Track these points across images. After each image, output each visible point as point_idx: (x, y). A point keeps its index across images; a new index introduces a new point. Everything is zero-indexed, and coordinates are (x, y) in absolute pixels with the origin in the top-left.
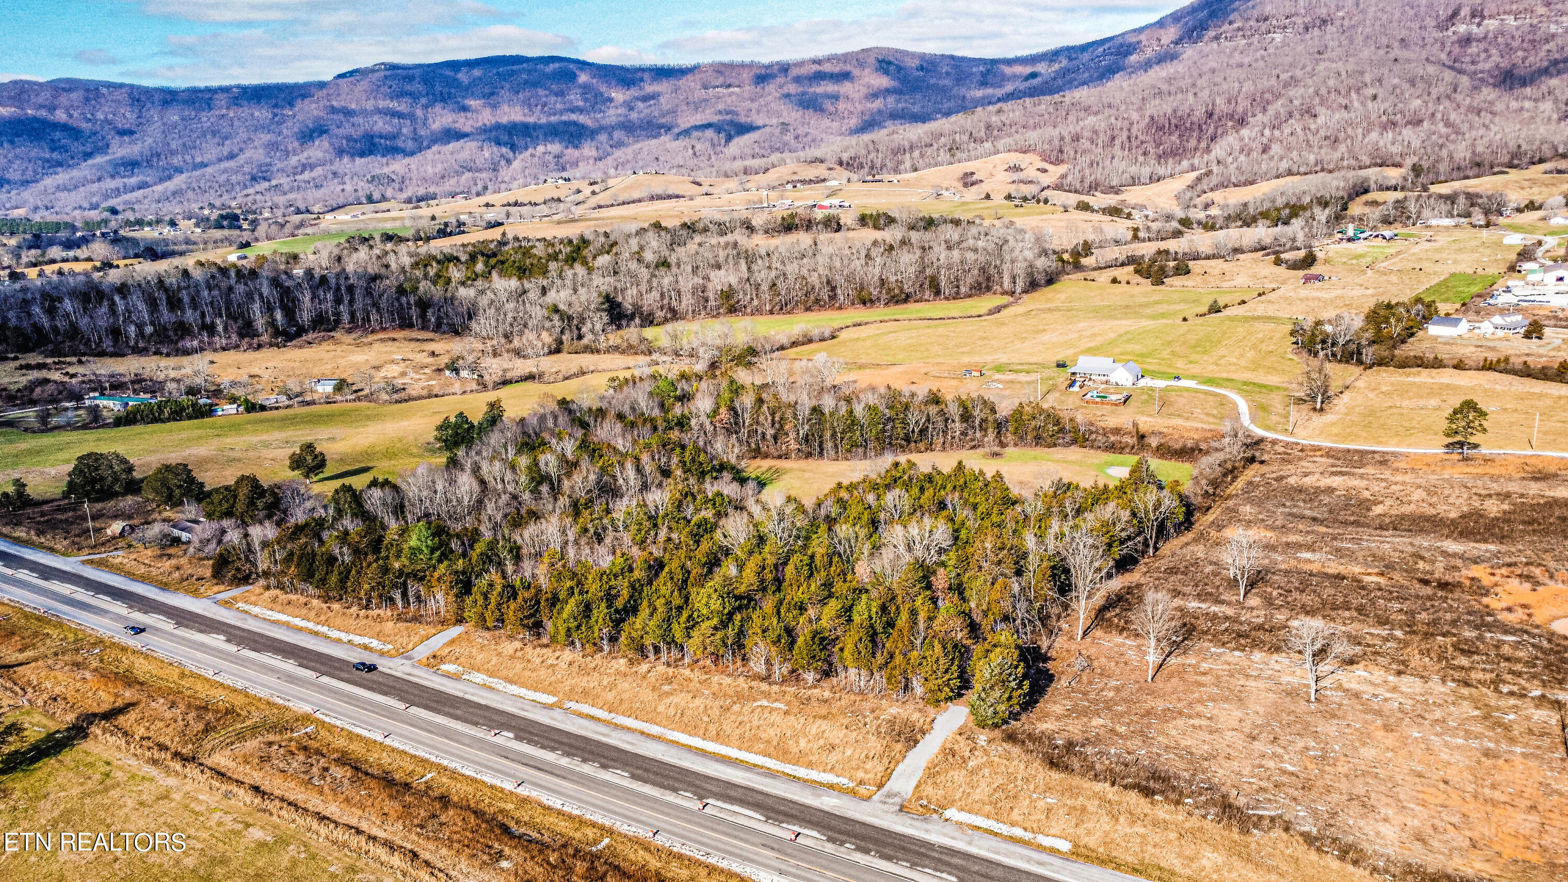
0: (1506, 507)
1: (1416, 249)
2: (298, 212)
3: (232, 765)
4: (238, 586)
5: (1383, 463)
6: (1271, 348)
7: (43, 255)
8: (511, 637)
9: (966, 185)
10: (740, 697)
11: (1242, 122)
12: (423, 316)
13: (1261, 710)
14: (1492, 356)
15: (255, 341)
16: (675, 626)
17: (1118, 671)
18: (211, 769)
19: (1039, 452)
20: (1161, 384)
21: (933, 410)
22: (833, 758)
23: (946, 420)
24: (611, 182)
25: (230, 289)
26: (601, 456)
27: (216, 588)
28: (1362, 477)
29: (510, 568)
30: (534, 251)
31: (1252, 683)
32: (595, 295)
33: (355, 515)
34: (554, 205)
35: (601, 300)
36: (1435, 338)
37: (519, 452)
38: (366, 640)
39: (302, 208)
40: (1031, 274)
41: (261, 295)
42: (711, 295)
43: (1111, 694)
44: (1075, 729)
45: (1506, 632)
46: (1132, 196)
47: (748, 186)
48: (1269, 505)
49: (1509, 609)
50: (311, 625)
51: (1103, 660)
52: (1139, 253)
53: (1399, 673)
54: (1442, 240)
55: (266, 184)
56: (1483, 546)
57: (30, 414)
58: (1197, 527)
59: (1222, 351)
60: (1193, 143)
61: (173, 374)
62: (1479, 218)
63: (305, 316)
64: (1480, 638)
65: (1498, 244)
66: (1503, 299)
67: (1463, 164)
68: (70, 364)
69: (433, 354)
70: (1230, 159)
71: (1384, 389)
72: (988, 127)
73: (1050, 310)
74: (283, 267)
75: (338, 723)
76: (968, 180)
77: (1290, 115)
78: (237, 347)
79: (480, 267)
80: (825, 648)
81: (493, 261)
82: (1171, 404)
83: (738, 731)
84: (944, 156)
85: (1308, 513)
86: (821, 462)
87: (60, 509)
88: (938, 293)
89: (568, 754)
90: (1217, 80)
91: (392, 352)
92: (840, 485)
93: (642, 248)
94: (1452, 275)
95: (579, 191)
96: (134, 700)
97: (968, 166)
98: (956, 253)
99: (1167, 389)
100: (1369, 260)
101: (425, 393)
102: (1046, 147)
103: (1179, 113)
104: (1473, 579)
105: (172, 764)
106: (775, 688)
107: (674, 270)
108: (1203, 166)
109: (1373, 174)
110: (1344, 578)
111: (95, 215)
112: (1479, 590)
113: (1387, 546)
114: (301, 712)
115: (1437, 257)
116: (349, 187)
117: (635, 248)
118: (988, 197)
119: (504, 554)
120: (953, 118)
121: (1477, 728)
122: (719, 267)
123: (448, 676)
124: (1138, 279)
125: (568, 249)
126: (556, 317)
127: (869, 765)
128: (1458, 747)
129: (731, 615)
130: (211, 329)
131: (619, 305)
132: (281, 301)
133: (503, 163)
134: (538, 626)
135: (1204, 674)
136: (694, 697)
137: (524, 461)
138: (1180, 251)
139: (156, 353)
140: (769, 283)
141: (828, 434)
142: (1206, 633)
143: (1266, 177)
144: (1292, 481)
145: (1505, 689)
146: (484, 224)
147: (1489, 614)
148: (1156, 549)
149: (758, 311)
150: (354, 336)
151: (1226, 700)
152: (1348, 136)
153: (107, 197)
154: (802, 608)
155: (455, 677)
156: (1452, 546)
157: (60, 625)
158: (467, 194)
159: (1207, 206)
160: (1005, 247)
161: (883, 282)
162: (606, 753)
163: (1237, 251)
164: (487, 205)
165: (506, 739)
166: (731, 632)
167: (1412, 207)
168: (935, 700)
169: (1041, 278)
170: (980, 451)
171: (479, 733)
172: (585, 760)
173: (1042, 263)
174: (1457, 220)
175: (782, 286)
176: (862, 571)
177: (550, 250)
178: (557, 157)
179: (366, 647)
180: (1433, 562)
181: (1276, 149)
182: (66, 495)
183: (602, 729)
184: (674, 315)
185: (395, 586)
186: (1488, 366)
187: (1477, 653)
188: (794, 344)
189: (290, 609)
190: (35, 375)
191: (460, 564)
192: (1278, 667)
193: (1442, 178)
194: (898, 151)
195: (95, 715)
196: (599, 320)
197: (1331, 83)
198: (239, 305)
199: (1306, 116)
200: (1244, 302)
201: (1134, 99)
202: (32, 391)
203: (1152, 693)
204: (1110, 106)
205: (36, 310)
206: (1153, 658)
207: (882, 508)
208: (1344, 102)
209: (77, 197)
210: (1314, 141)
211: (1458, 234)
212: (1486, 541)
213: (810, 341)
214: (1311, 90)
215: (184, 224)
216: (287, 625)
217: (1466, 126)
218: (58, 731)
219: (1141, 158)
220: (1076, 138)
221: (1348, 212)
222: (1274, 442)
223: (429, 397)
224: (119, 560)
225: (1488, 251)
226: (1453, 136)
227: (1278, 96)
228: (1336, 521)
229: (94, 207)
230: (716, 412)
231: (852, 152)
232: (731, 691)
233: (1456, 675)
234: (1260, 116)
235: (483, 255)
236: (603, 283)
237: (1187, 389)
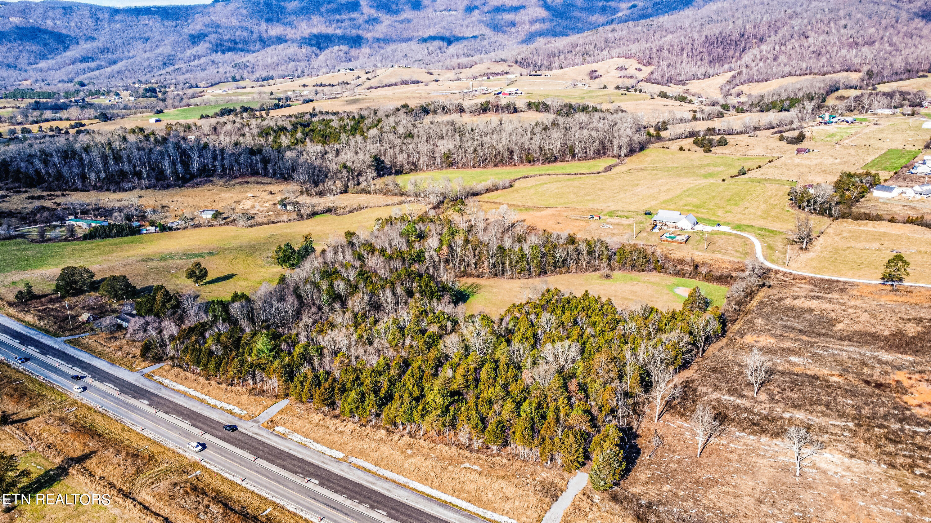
0: (919, 329)
1: (867, 130)
2: (191, 87)
3: (152, 500)
4: (156, 363)
5: (843, 290)
6: (775, 203)
7: (41, 115)
8: (318, 410)
9: (592, 78)
10: (453, 461)
11: (762, 40)
12: (265, 168)
13: (765, 480)
14: (913, 214)
15: (166, 182)
16: (415, 413)
17: (679, 449)
18: (141, 504)
19: (634, 275)
20: (708, 229)
21: (571, 248)
22: (507, 506)
23: (579, 254)
24: (378, 72)
25: (151, 150)
26: (371, 282)
27: (143, 365)
28: (830, 301)
29: (316, 362)
30: (332, 124)
31: (760, 461)
32: (368, 156)
33: (224, 321)
34: (344, 86)
35: (371, 159)
36: (877, 199)
37: (322, 278)
38: (230, 407)
39: (194, 85)
40: (631, 145)
41: (169, 155)
42: (438, 155)
43: (675, 466)
44: (652, 493)
45: (918, 424)
46: (694, 86)
47: (461, 76)
48: (773, 318)
49: (920, 406)
50: (198, 394)
51: (670, 438)
52: (696, 129)
53: (852, 456)
54: (884, 123)
55: (172, 68)
56: (905, 357)
57: (34, 231)
58: (729, 334)
59: (746, 204)
60: (731, 53)
61: (117, 205)
62: (908, 110)
63: (195, 167)
64: (902, 430)
65: (919, 128)
66: (921, 170)
67: (899, 71)
68: (57, 196)
69: (271, 193)
70: (754, 64)
71: (845, 234)
72: (606, 41)
73: (641, 169)
74: (182, 134)
75: (215, 469)
76: (593, 75)
77: (792, 36)
78: (154, 187)
79: (299, 135)
80: (504, 432)
81: (307, 130)
82: (715, 243)
83: (452, 484)
84: (579, 59)
85: (796, 325)
86: (502, 280)
87: (51, 301)
88: (574, 156)
89: (350, 497)
90: (747, 13)
91: (246, 191)
92: (514, 306)
93: (396, 124)
94: (890, 150)
95: (359, 77)
96: (95, 449)
97: (593, 66)
98: (585, 131)
99: (711, 233)
100: (837, 138)
101: (266, 220)
102: (641, 54)
103: (724, 34)
104: (897, 382)
105: (117, 499)
106: (474, 455)
107: (416, 139)
108: (737, 68)
109: (842, 77)
110: (817, 378)
111: (71, 87)
112: (902, 390)
113: (844, 354)
114: (193, 460)
115: (880, 136)
116: (221, 70)
117: (393, 124)
118: (605, 87)
119: (313, 353)
120: (585, 34)
121: (900, 501)
122: (443, 138)
123: (279, 435)
124: (695, 148)
125: (352, 123)
126: (345, 171)
127: (529, 513)
128: (889, 515)
129: (448, 407)
130: (139, 175)
131: (382, 162)
132: (181, 157)
133: (313, 56)
134: (333, 405)
135: (731, 452)
136: (426, 459)
137: (324, 285)
138: (722, 129)
139: (107, 190)
140: (473, 149)
141: (507, 263)
142: (733, 420)
143: (775, 77)
144: (787, 302)
145: (918, 471)
146: (302, 99)
147: (909, 410)
148: (704, 351)
149: (465, 166)
150: (224, 180)
151: (745, 473)
152: (828, 52)
153: (77, 74)
154: (490, 403)
155: (282, 436)
156: (886, 356)
157: (52, 389)
158: (291, 76)
159: (738, 95)
160: (615, 128)
161: (541, 149)
162: (373, 497)
163: (756, 129)
164: (304, 85)
165: (313, 485)
166: (448, 418)
167: (866, 101)
168: (568, 468)
169: (636, 147)
170: (598, 274)
171: (298, 479)
172: (360, 502)
173: (637, 138)
174: (894, 110)
175: (480, 151)
176: (526, 376)
177: (341, 123)
178: (346, 53)
179: (231, 412)
180: (873, 368)
181: (782, 58)
182: (56, 292)
183: (371, 479)
184: (416, 168)
185: (248, 373)
186: (910, 221)
187: (900, 442)
188: (488, 191)
189: (187, 382)
190: (37, 204)
191: (287, 360)
192: (776, 449)
193: (886, 80)
194: (552, 55)
195: (72, 459)
196: (371, 173)
197: (818, 16)
198: (156, 160)
199: (802, 37)
200: (760, 167)
201: (696, 24)
202: (36, 215)
203: (699, 465)
204: (681, 28)
205: (37, 161)
206: (701, 439)
207: (539, 325)
208: (827, 29)
209: (61, 74)
210: (807, 54)
211: (894, 120)
212: (906, 353)
213: (497, 189)
214: (806, 21)
215: (125, 94)
216: (184, 394)
217: (902, 47)
218: (51, 470)
219: (699, 63)
220: (660, 50)
221: (826, 104)
222: (777, 272)
223: (269, 223)
224: (86, 341)
225: (912, 133)
226: (894, 52)
227: (785, 24)
228: (813, 332)
229: (71, 81)
230: (440, 248)
231: (523, 56)
232: (447, 456)
233: (886, 458)
234: (773, 37)
235: (301, 125)
236: (373, 148)
237: (724, 233)
